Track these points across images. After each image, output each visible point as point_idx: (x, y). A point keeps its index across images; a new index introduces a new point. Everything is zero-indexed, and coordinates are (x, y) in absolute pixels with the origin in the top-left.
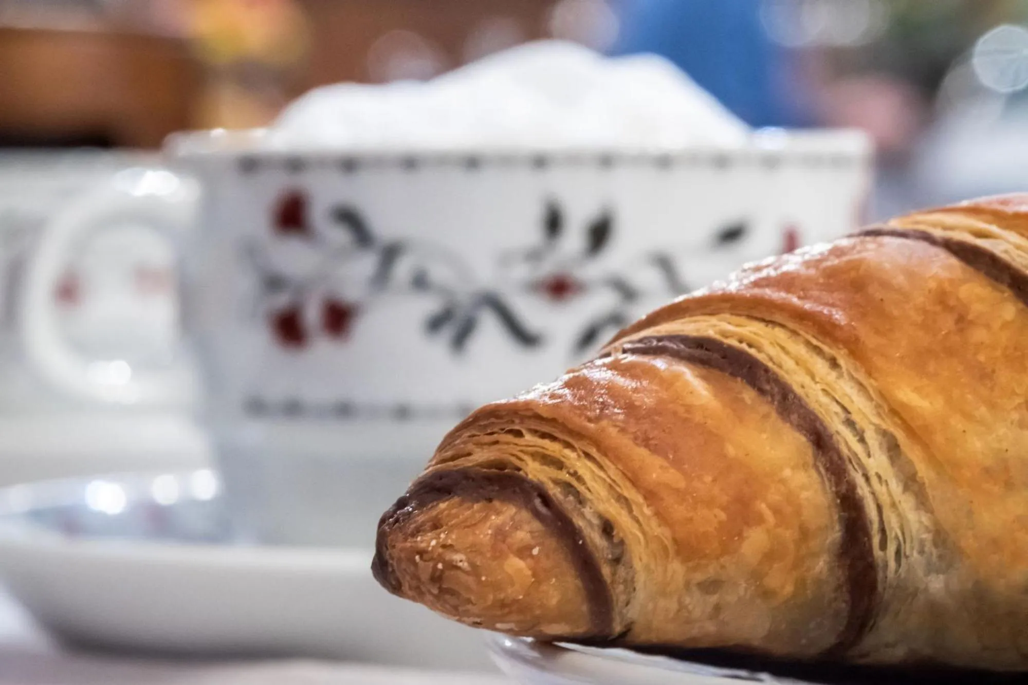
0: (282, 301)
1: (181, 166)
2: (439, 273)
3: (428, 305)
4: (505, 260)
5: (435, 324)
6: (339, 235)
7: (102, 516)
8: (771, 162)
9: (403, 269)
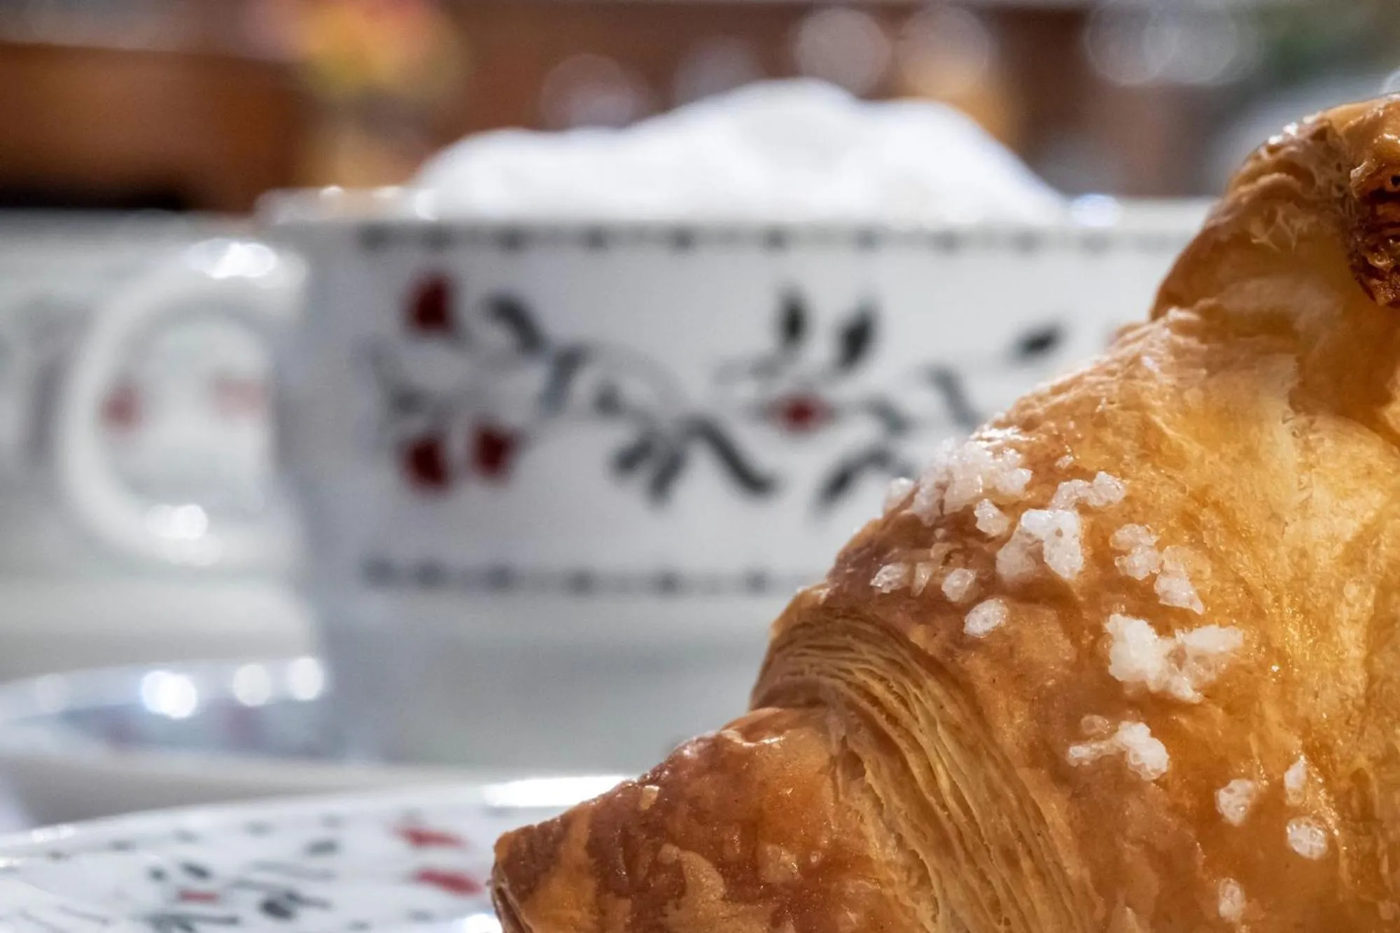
0: (416, 426)
1: (281, 238)
2: (636, 390)
3: (617, 435)
4: (725, 373)
5: (628, 461)
6: (496, 337)
7: (164, 720)
8: (1096, 244)
9: (584, 385)
